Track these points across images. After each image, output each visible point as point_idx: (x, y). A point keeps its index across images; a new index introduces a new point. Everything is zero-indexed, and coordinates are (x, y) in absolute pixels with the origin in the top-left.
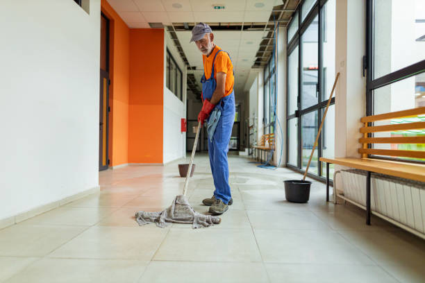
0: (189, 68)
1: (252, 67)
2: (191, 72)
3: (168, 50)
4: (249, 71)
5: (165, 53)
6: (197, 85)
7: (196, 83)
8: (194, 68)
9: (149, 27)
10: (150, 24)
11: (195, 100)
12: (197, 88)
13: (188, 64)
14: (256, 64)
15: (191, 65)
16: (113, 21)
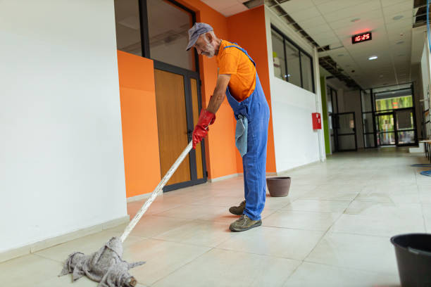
0: (320, 50)
1: (414, 26)
2: (325, 54)
3: (273, 27)
4: (411, 32)
5: (268, 31)
6: (340, 70)
7: (338, 67)
8: (327, 48)
9: (245, 9)
10: (245, 4)
11: (346, 88)
12: (342, 72)
13: (316, 44)
14: (418, 19)
15: (322, 45)
16: (199, 12)
